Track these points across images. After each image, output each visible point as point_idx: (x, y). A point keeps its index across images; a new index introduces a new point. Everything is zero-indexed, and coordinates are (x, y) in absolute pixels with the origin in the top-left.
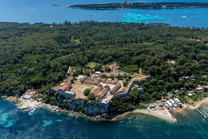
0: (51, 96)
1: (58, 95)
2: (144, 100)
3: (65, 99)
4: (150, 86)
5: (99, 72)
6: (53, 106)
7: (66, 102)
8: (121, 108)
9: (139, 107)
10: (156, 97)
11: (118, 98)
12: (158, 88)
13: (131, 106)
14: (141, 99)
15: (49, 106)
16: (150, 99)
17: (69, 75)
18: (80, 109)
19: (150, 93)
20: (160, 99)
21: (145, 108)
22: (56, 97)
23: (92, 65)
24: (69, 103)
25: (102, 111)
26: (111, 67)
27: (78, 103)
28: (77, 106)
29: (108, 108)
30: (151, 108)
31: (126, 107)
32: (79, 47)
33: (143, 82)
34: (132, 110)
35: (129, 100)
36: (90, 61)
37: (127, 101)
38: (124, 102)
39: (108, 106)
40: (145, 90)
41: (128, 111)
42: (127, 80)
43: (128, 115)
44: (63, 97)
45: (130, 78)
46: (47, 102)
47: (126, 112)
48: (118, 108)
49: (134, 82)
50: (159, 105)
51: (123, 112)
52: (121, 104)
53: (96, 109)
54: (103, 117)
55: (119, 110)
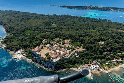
0: (30, 54)
1: (33, 53)
2: (78, 63)
3: (35, 56)
4: (84, 56)
5: (58, 44)
6: (30, 59)
7: (35, 58)
8: (63, 66)
9: (74, 67)
10: (86, 62)
11: (62, 60)
12: (89, 57)
13: (69, 65)
14: (77, 62)
16: (82, 63)
18: (42, 63)
19: (83, 59)
20: (88, 64)
21: (77, 67)
22: (32, 55)
23: (57, 39)
24: (37, 59)
25: (53, 66)
26: (66, 41)
27: (41, 59)
28: (40, 61)
29: (56, 65)
30: (81, 68)
31: (67, 65)
32: (54, 29)
33: (80, 52)
34: (70, 67)
35: (69, 62)
36: (56, 37)
38: (66, 63)
40: (80, 57)
41: (67, 68)
42: (72, 50)
44: (35, 55)
45: (74, 49)
47: (66, 68)
48: (62, 66)
49: (75, 52)
50: (86, 67)
51: (64, 68)
52: (64, 64)
53: (49, 65)
54: (52, 69)
55: (62, 67)
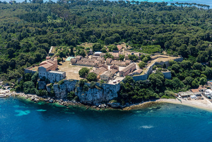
2: (171, 87)
4: (181, 70)
5: (100, 53)
7: (50, 87)
8: (137, 94)
9: (164, 96)
10: (190, 84)
11: (132, 81)
12: (193, 73)
13: (151, 93)
14: (168, 86)
15: (22, 95)
16: (181, 86)
17: (51, 55)
18: (74, 95)
19: (182, 78)
20: (196, 87)
21: (174, 97)
24: (56, 88)
25: (109, 97)
28: (67, 91)
29: (118, 93)
30: (183, 97)
31: (145, 94)
33: (170, 64)
34: (154, 98)
35: (150, 85)
37: (146, 86)
38: (142, 87)
39: (117, 89)
40: (173, 75)
41: (148, 100)
43: (149, 104)
44: (45, 80)
46: (18, 90)
47: (145, 101)
48: (133, 95)
50: (196, 94)
51: (140, 101)
52: (138, 90)
53: (99, 96)
54: (110, 106)
55: (135, 97)
